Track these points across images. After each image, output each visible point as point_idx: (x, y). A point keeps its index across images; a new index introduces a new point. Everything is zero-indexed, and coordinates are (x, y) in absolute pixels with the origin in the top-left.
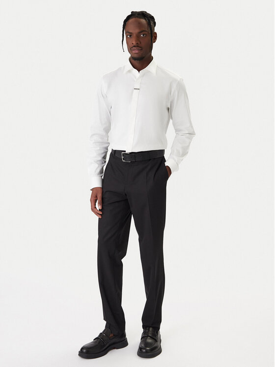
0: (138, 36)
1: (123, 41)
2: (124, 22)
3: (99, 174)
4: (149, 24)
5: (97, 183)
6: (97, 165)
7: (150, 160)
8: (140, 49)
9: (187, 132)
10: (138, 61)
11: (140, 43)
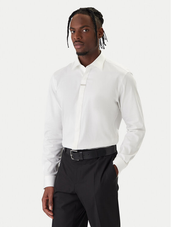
0: (80, 32)
1: (67, 37)
2: (69, 18)
3: (52, 172)
4: (93, 20)
5: (49, 182)
6: (50, 164)
7: (98, 158)
8: (82, 44)
9: (136, 128)
10: (84, 57)
11: (82, 38)
